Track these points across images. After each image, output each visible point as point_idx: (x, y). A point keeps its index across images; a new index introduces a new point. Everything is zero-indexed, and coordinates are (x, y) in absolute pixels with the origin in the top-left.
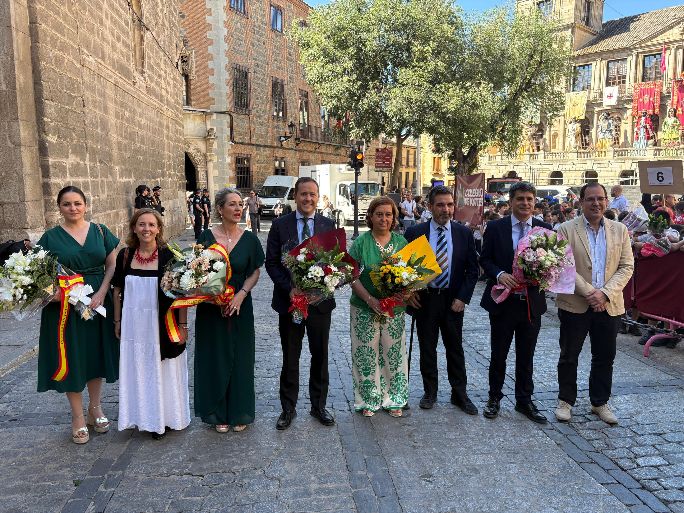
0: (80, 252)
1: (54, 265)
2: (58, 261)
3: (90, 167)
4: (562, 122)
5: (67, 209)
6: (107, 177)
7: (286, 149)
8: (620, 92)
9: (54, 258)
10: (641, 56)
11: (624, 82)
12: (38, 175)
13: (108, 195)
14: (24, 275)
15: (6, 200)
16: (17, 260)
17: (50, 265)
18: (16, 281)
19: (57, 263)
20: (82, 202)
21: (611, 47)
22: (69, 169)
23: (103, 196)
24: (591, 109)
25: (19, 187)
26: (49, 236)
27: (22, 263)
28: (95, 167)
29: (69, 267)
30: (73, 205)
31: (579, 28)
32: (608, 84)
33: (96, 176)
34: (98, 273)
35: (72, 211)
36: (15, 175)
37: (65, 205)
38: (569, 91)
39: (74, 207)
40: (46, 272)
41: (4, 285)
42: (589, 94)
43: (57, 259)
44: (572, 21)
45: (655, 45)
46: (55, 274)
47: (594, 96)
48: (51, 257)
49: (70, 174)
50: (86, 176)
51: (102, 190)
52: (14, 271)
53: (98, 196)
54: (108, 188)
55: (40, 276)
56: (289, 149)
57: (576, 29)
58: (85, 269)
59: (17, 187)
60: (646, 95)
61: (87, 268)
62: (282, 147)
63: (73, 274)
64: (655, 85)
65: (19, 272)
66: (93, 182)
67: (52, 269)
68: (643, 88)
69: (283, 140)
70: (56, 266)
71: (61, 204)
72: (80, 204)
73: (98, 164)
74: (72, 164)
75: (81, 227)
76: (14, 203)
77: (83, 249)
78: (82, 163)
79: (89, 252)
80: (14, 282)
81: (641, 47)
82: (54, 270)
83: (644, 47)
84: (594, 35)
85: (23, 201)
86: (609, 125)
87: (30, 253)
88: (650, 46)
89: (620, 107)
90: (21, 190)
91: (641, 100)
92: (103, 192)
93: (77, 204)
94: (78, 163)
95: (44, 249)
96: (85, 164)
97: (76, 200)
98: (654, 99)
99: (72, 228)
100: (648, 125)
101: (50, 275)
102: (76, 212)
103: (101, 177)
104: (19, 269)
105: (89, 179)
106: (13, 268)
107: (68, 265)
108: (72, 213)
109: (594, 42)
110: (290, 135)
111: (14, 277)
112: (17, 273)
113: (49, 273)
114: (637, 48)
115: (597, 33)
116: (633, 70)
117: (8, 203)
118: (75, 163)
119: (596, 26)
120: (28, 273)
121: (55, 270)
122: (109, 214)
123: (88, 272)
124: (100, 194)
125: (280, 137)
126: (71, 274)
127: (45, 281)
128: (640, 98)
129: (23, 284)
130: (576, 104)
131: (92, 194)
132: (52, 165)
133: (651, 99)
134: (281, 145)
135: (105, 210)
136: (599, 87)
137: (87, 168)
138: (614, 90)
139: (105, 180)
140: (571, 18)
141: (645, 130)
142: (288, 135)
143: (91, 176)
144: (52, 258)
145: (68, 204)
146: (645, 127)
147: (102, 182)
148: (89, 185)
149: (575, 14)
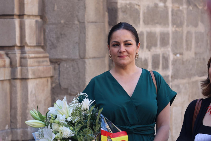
0: (127, 103)
1: (98, 117)
2: (102, 113)
3: (172, 11)
5: (116, 50)
6: (196, 26)
9: (99, 109)
12: (104, 22)
13: (196, 54)
14: (66, 126)
15: (65, 57)
16: (60, 107)
17: (94, 117)
18: (57, 132)
19: (101, 115)
20: (133, 42)
22: (144, 13)
23: (189, 55)
25: (79, 38)
26: (96, 82)
27: (65, 112)
28: (179, 10)
29: (114, 121)
30: (122, 45)
33: (180, 25)
34: (146, 133)
35: (121, 52)
36: (76, 22)
37: (114, 46)
39: (123, 48)
40: (88, 124)
41: (45, 136)
43: (101, 110)
46: (98, 129)
48: (96, 107)
49: (144, 21)
50: (166, 24)
51: (187, 45)
52: (56, 120)
53: (181, 54)
54: (197, 43)
55: (81, 129)
58: (131, 125)
59: (77, 39)
61: (134, 125)
63: (118, 131)
65: (61, 121)
66: (175, 33)
67: (95, 123)
70: (100, 119)
71: (111, 45)
72: (130, 44)
73: (185, 6)
74: (148, 7)
75: (131, 73)
76: (73, 60)
77: (131, 101)
78: (161, 4)
79: (137, 104)
80: (55, 133)
82: (97, 124)
85: (83, 58)
87: (74, 102)
90: (82, 43)
92: (189, 48)
93: (127, 44)
94: (156, 6)
95: (89, 98)
96: (166, 7)
97: (126, 39)
99: (121, 74)
101: (93, 130)
102: (126, 54)
103: (188, 26)
104: (61, 118)
105: (170, 29)
106: (56, 117)
107: (112, 119)
108: (120, 55)
111: (55, 126)
112: (59, 123)
113: (92, 126)
117: (66, 60)
118: (151, 5)
120: (71, 124)
121: (99, 123)
122: (196, 82)
123: (134, 129)
124: (185, 52)
126: (115, 131)
127: (86, 135)
129: (63, 136)
131: (173, 51)
132: (122, 8)
135: (190, 76)
137: (167, 13)
139: (193, 30)
143: (174, 23)
144: (97, 109)
145: (118, 44)
147: (188, 33)
148: (168, 38)
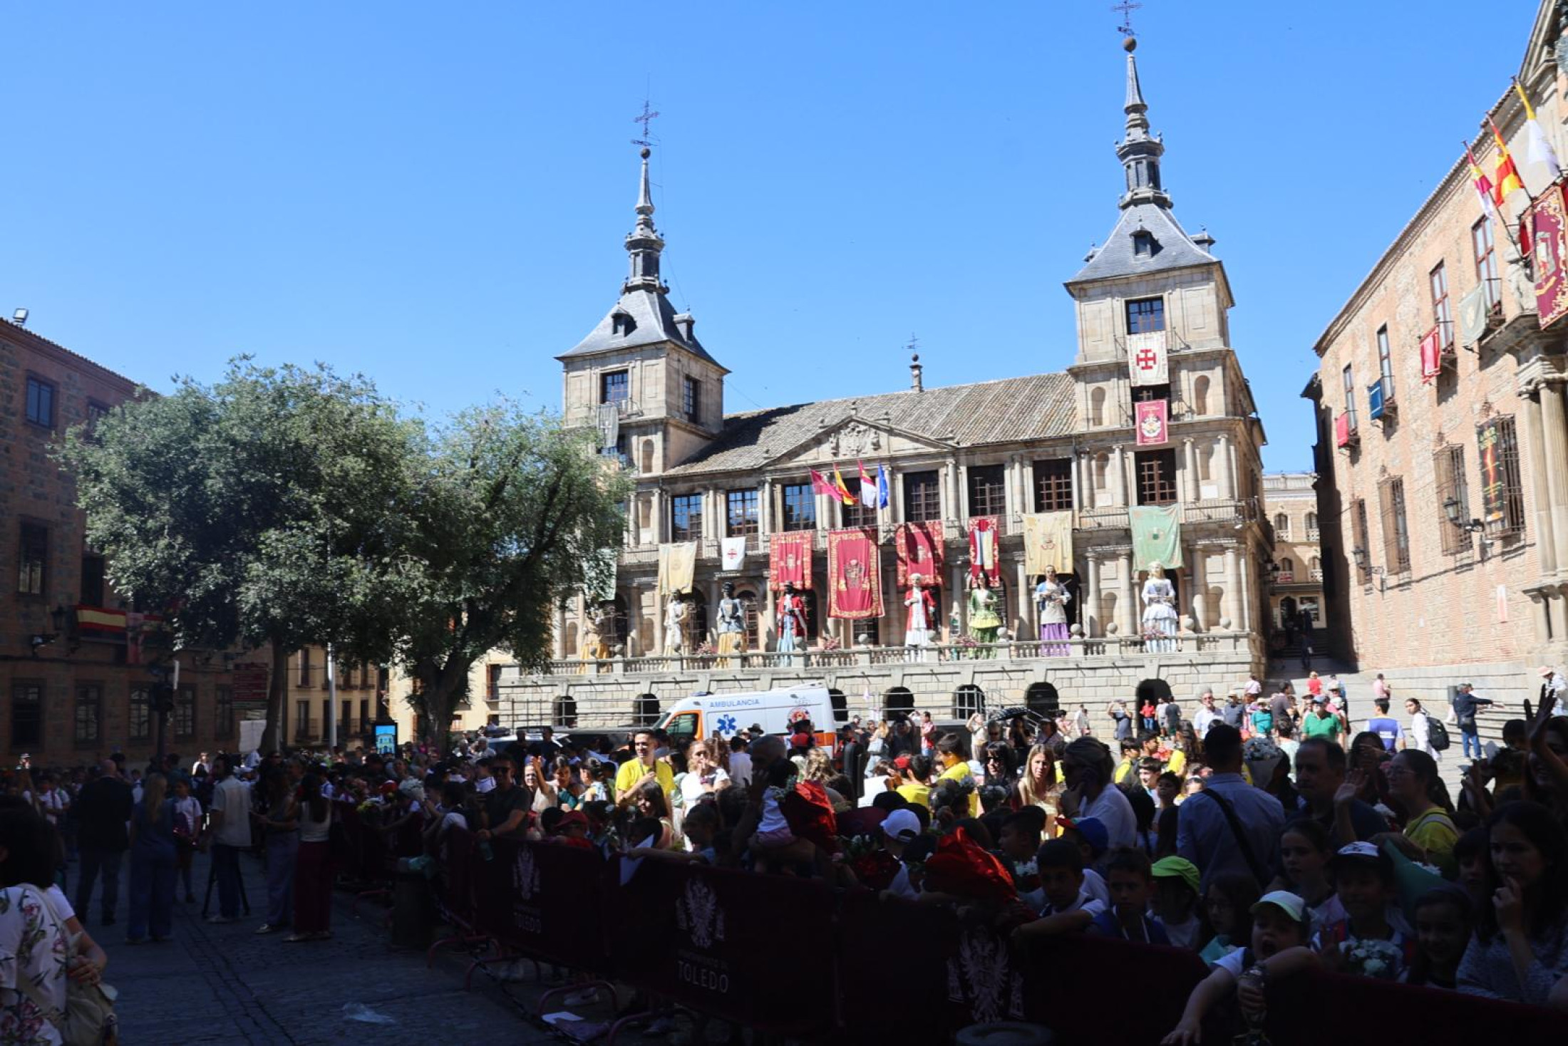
4: (658, 599)
7: (44, 660)
8: (746, 548)
10: (778, 487)
11: (756, 530)
21: (729, 466)
24: (705, 577)
31: (677, 427)
32: (730, 533)
38: (667, 541)
42: (699, 548)
44: (661, 414)
45: (798, 468)
47: (709, 553)
56: (52, 660)
57: (672, 430)
60: (790, 555)
62: (35, 658)
64: (802, 537)
68: (783, 542)
69: (39, 644)
81: (776, 470)
83: (782, 470)
84: (709, 439)
86: (735, 608)
88: (789, 469)
89: (752, 573)
91: (782, 564)
98: (802, 562)
100: (796, 609)
109: (701, 456)
110: (53, 632)
114: (771, 472)
115: (713, 435)
116: (767, 510)
119: (710, 423)
125: (32, 637)
128: (781, 559)
130: (677, 566)
133: (799, 563)
134: (34, 653)
136: (716, 535)
138: (738, 543)
140: (660, 408)
141: (792, 620)
142: (52, 631)
146: (792, 613)
149: (667, 402)
